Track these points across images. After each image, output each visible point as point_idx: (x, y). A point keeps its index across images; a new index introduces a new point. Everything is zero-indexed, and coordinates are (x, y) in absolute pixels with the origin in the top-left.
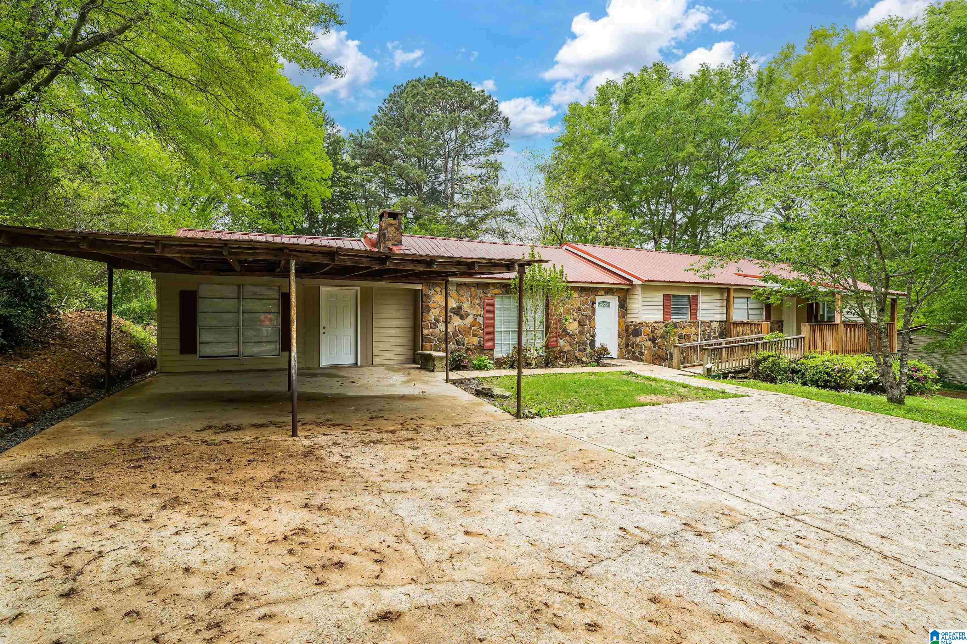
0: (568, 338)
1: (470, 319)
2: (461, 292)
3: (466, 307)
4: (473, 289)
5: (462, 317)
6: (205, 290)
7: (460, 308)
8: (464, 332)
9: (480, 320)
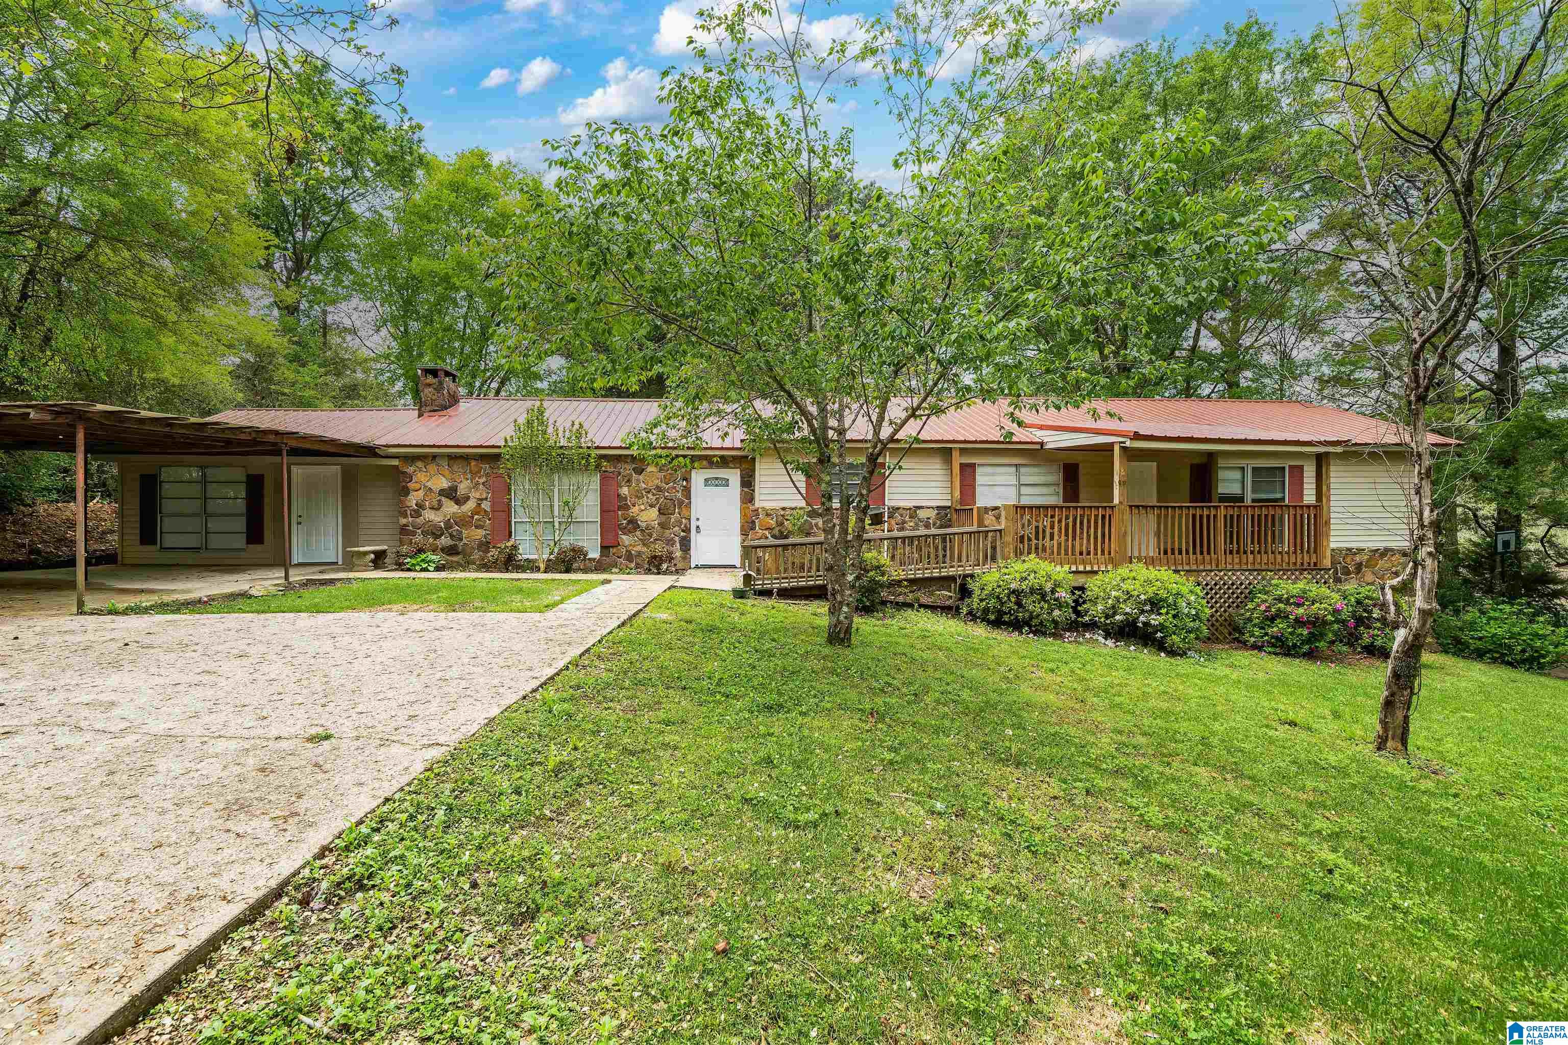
0: (638, 533)
1: (471, 505)
2: (455, 468)
3: (463, 487)
4: (473, 463)
5: (459, 502)
6: (166, 474)
7: (454, 489)
8: (464, 521)
9: (486, 506)
